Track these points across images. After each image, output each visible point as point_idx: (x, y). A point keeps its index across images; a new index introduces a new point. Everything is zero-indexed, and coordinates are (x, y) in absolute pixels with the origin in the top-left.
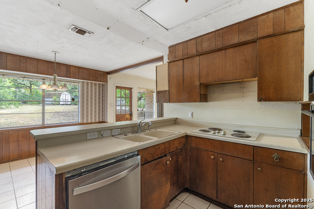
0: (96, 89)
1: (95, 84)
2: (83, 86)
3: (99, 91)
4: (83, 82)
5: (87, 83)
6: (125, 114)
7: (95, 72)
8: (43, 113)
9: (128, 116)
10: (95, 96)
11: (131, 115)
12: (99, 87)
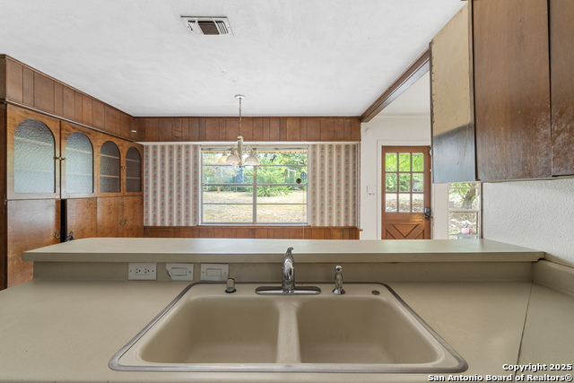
0: (339, 157)
1: (339, 148)
2: (314, 153)
3: (347, 161)
4: (314, 145)
5: (322, 148)
6: (411, 214)
7: (332, 120)
8: (255, 204)
9: (419, 220)
10: (339, 173)
11: (428, 216)
12: (347, 153)
